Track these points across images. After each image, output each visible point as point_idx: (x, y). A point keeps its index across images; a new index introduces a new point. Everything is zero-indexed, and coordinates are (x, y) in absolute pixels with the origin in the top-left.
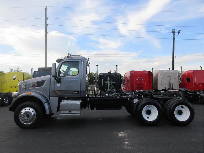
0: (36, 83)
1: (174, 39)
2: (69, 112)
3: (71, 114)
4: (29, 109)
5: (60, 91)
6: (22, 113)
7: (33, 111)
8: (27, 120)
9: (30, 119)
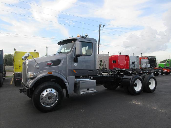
0: (51, 62)
1: (100, 31)
2: (87, 90)
3: (89, 92)
4: (51, 90)
5: (77, 70)
6: (44, 96)
7: (55, 92)
8: (50, 102)
9: (52, 101)
